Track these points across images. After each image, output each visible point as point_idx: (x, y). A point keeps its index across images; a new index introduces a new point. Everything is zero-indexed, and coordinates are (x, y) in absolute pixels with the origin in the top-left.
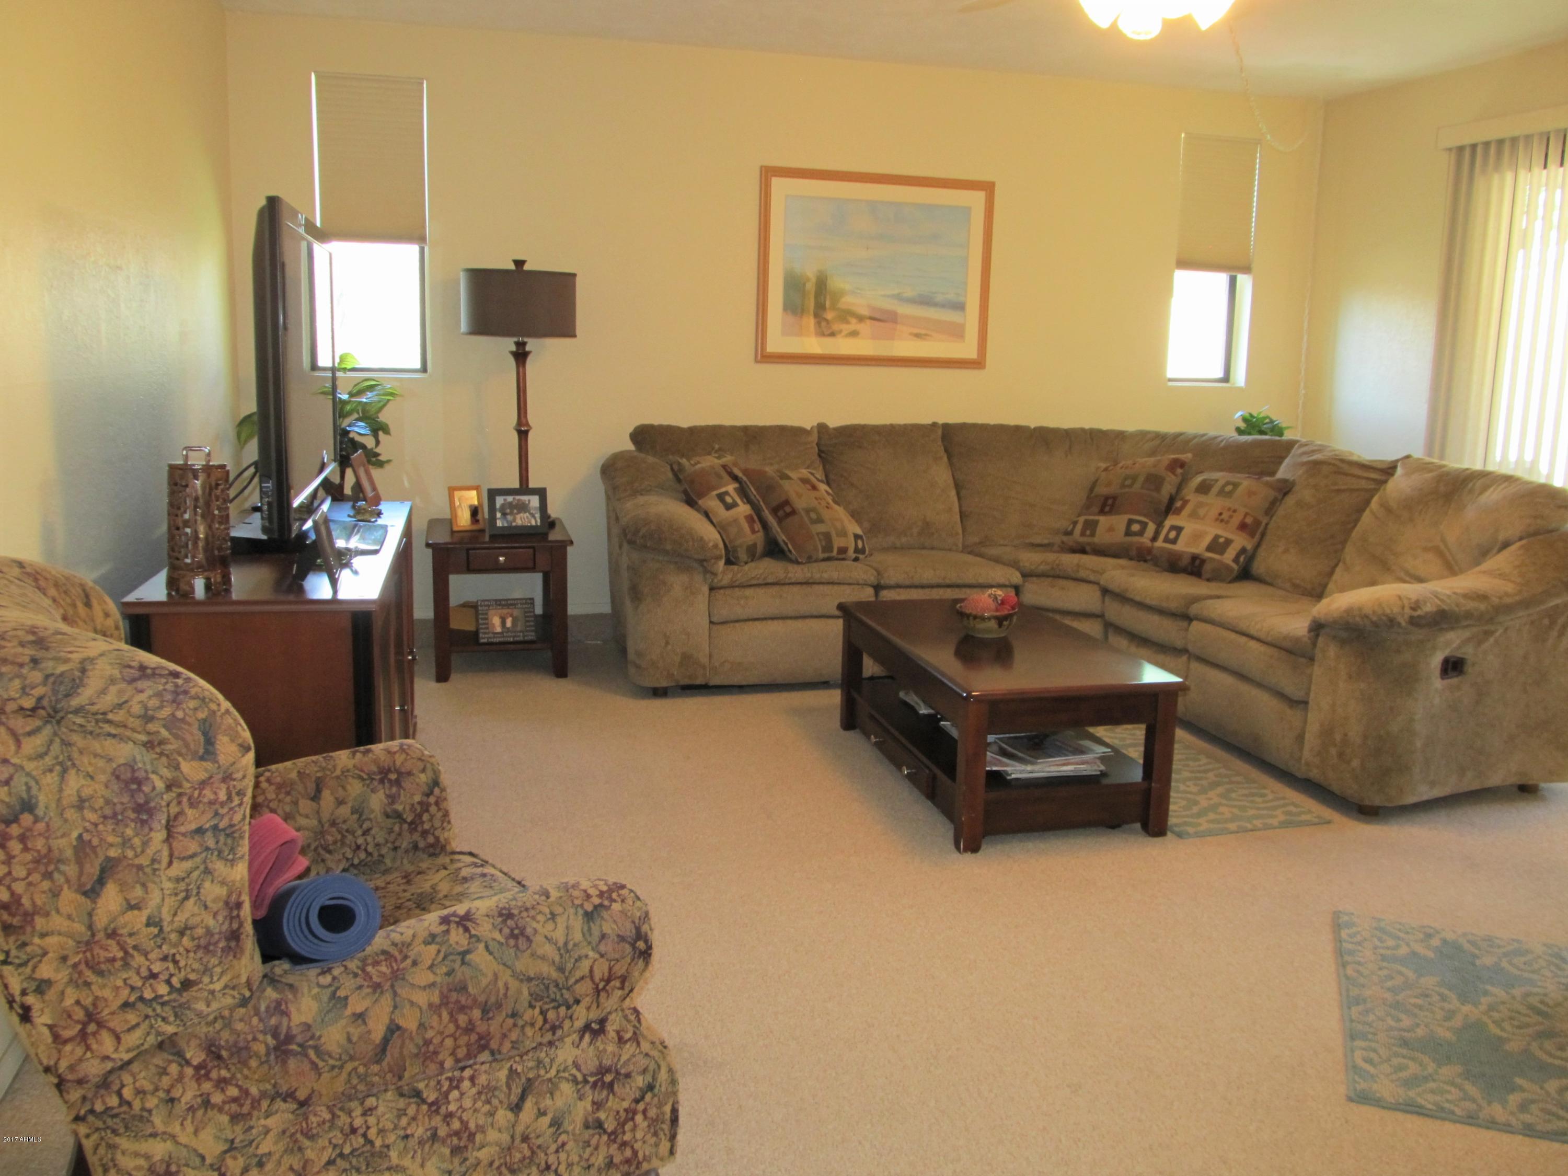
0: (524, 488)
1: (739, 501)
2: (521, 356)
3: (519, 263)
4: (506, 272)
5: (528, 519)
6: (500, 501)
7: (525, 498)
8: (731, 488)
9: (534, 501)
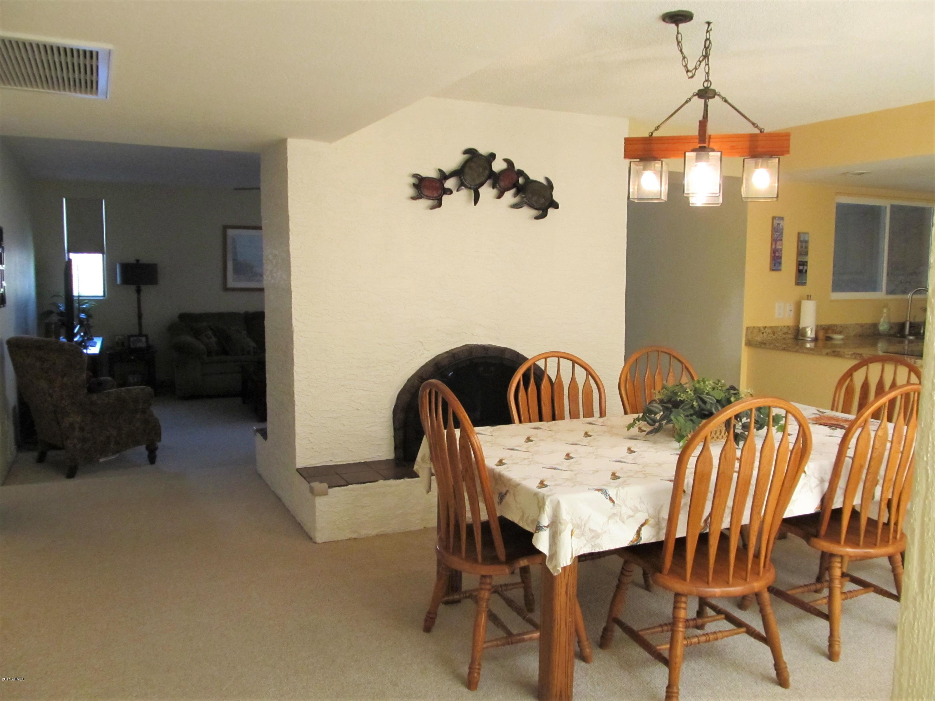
0: (141, 335)
1: (212, 336)
2: (139, 291)
3: (138, 261)
4: (133, 264)
5: (142, 344)
6: (132, 339)
7: (141, 338)
8: (210, 333)
9: (144, 339)
